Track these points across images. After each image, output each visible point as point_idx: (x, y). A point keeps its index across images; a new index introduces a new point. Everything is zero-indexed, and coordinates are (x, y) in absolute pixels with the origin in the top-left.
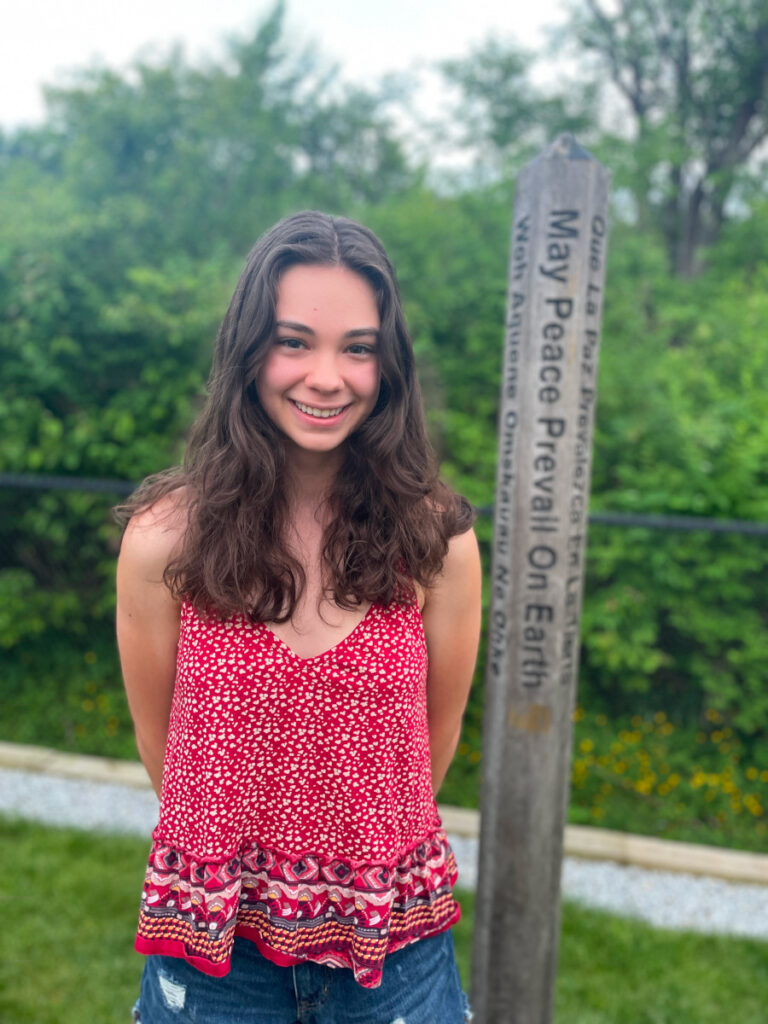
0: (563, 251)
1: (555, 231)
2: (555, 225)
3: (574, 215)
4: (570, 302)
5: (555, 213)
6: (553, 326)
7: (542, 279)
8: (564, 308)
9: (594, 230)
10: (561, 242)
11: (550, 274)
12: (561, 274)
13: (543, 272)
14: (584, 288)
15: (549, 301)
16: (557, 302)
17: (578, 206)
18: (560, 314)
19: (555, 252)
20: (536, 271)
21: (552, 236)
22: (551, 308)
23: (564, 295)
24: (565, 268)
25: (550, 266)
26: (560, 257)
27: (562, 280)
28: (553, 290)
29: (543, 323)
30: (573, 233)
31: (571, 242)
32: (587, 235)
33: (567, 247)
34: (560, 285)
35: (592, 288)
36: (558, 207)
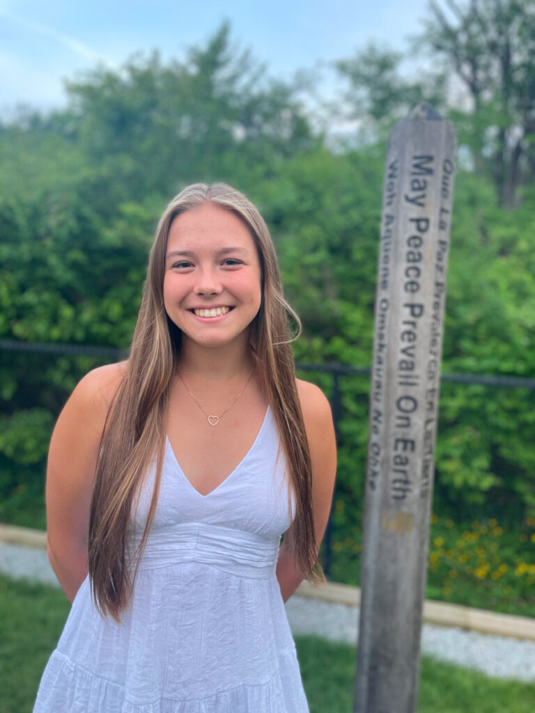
0: (422, 185)
1: (417, 170)
2: (417, 166)
3: (430, 159)
4: (427, 221)
5: (416, 158)
6: (415, 238)
7: (407, 205)
8: (423, 225)
9: (445, 169)
10: (421, 178)
11: (412, 201)
12: (421, 201)
13: (407, 199)
14: (437, 211)
15: (412, 220)
16: (418, 221)
17: (433, 152)
18: (419, 229)
19: (416, 185)
20: (403, 199)
21: (414, 174)
22: (413, 225)
23: (423, 215)
24: (423, 196)
25: (412, 195)
26: (420, 189)
27: (421, 205)
28: (415, 212)
29: (407, 236)
30: (430, 171)
31: (428, 178)
32: (440, 173)
33: (425, 182)
34: (420, 209)
35: (443, 210)
36: (418, 153)
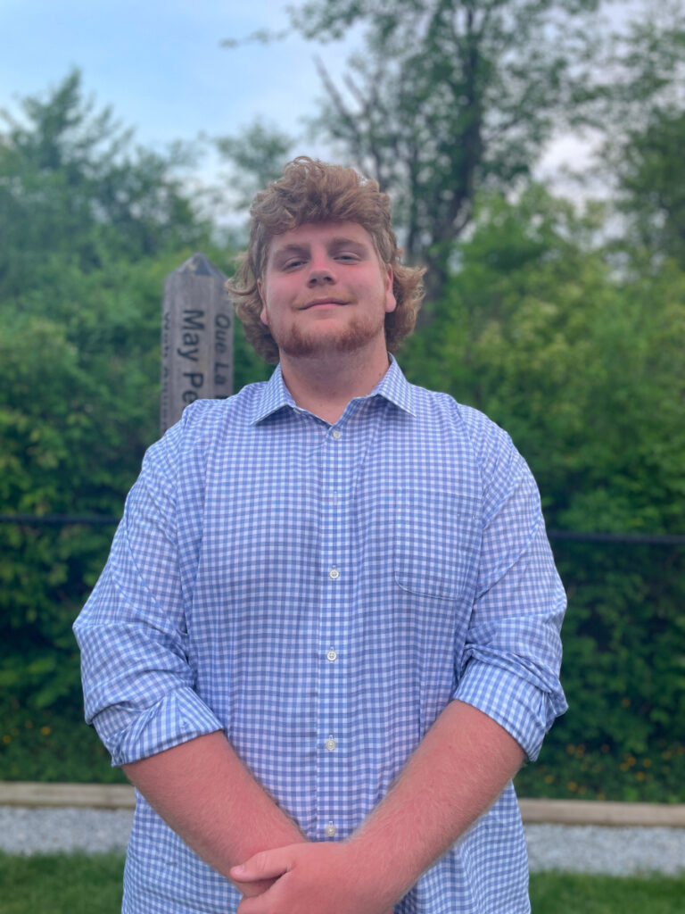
0: (194, 339)
1: (187, 324)
2: (188, 320)
3: (201, 314)
4: (201, 376)
5: (186, 312)
6: (190, 393)
7: (180, 359)
8: (197, 380)
9: (218, 324)
10: (192, 332)
11: (185, 355)
12: (194, 355)
13: (179, 352)
14: (212, 366)
15: (186, 375)
16: (192, 376)
17: (203, 307)
18: (193, 384)
19: (188, 340)
20: (175, 353)
21: (186, 328)
22: (187, 381)
23: (197, 370)
24: (196, 351)
25: (185, 349)
26: (192, 343)
27: (195, 360)
28: (188, 366)
29: (183, 390)
30: (201, 326)
31: (199, 332)
32: (212, 328)
33: (197, 336)
34: (194, 363)
35: (218, 365)
36: (189, 308)
